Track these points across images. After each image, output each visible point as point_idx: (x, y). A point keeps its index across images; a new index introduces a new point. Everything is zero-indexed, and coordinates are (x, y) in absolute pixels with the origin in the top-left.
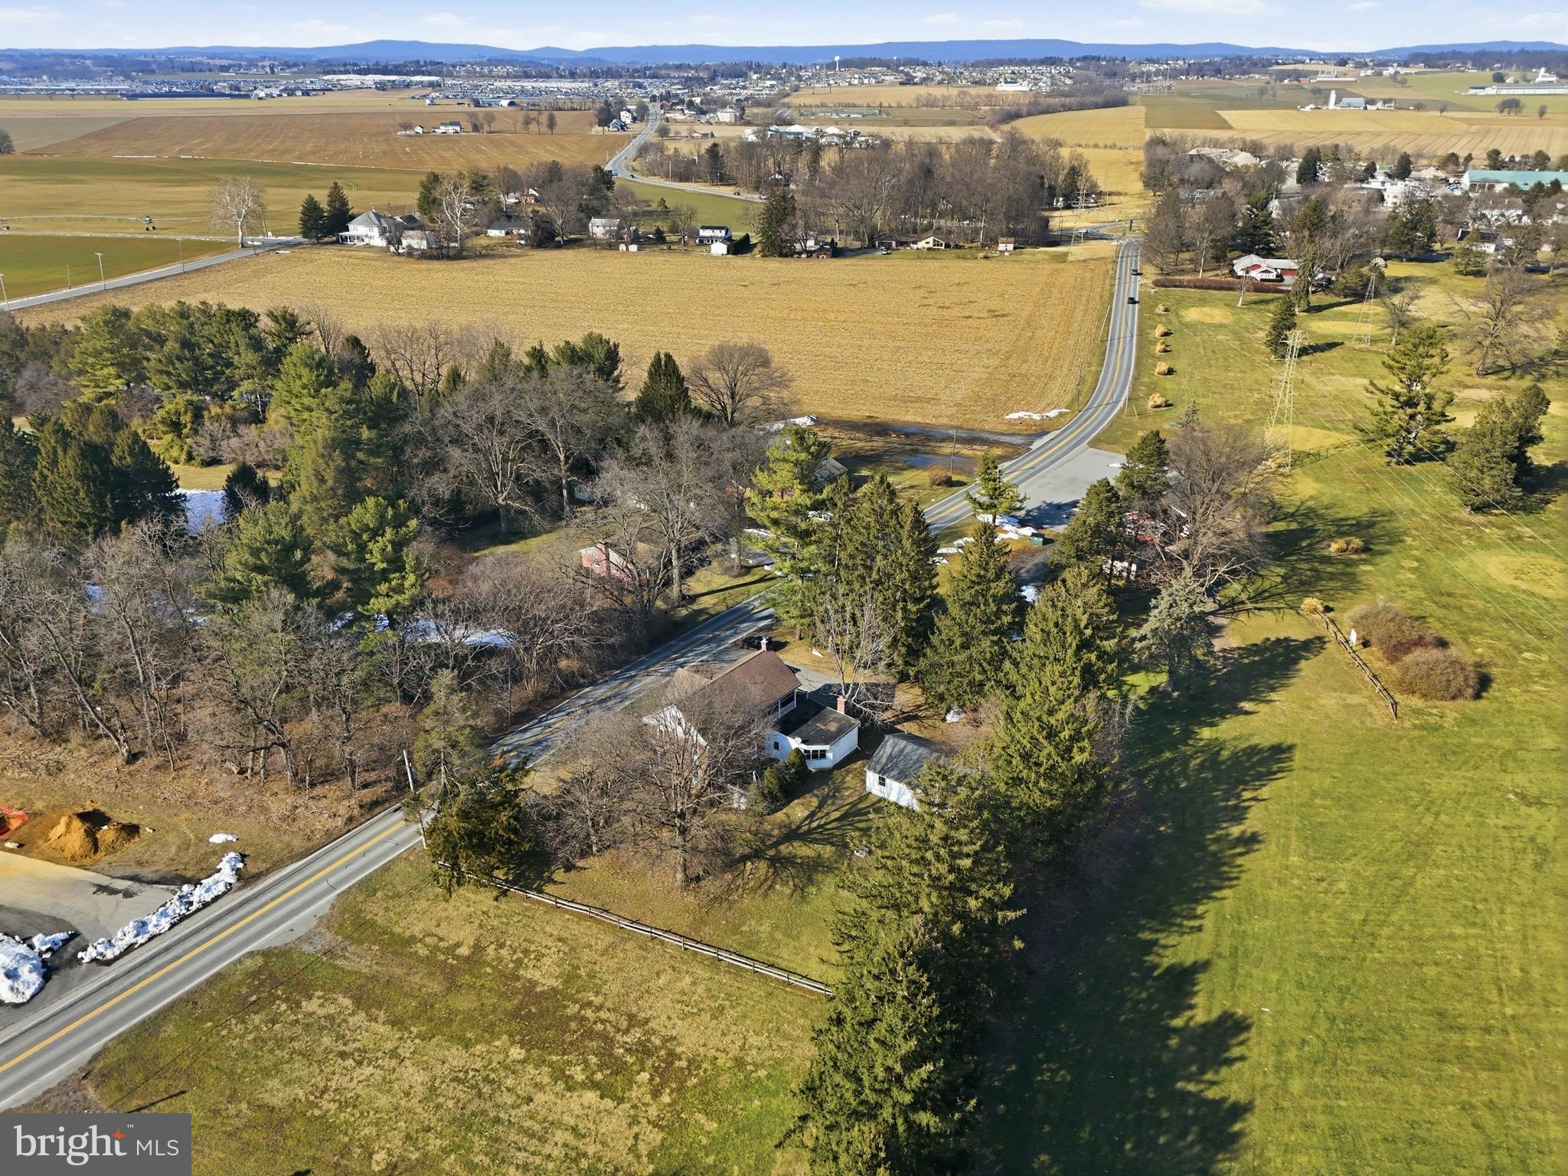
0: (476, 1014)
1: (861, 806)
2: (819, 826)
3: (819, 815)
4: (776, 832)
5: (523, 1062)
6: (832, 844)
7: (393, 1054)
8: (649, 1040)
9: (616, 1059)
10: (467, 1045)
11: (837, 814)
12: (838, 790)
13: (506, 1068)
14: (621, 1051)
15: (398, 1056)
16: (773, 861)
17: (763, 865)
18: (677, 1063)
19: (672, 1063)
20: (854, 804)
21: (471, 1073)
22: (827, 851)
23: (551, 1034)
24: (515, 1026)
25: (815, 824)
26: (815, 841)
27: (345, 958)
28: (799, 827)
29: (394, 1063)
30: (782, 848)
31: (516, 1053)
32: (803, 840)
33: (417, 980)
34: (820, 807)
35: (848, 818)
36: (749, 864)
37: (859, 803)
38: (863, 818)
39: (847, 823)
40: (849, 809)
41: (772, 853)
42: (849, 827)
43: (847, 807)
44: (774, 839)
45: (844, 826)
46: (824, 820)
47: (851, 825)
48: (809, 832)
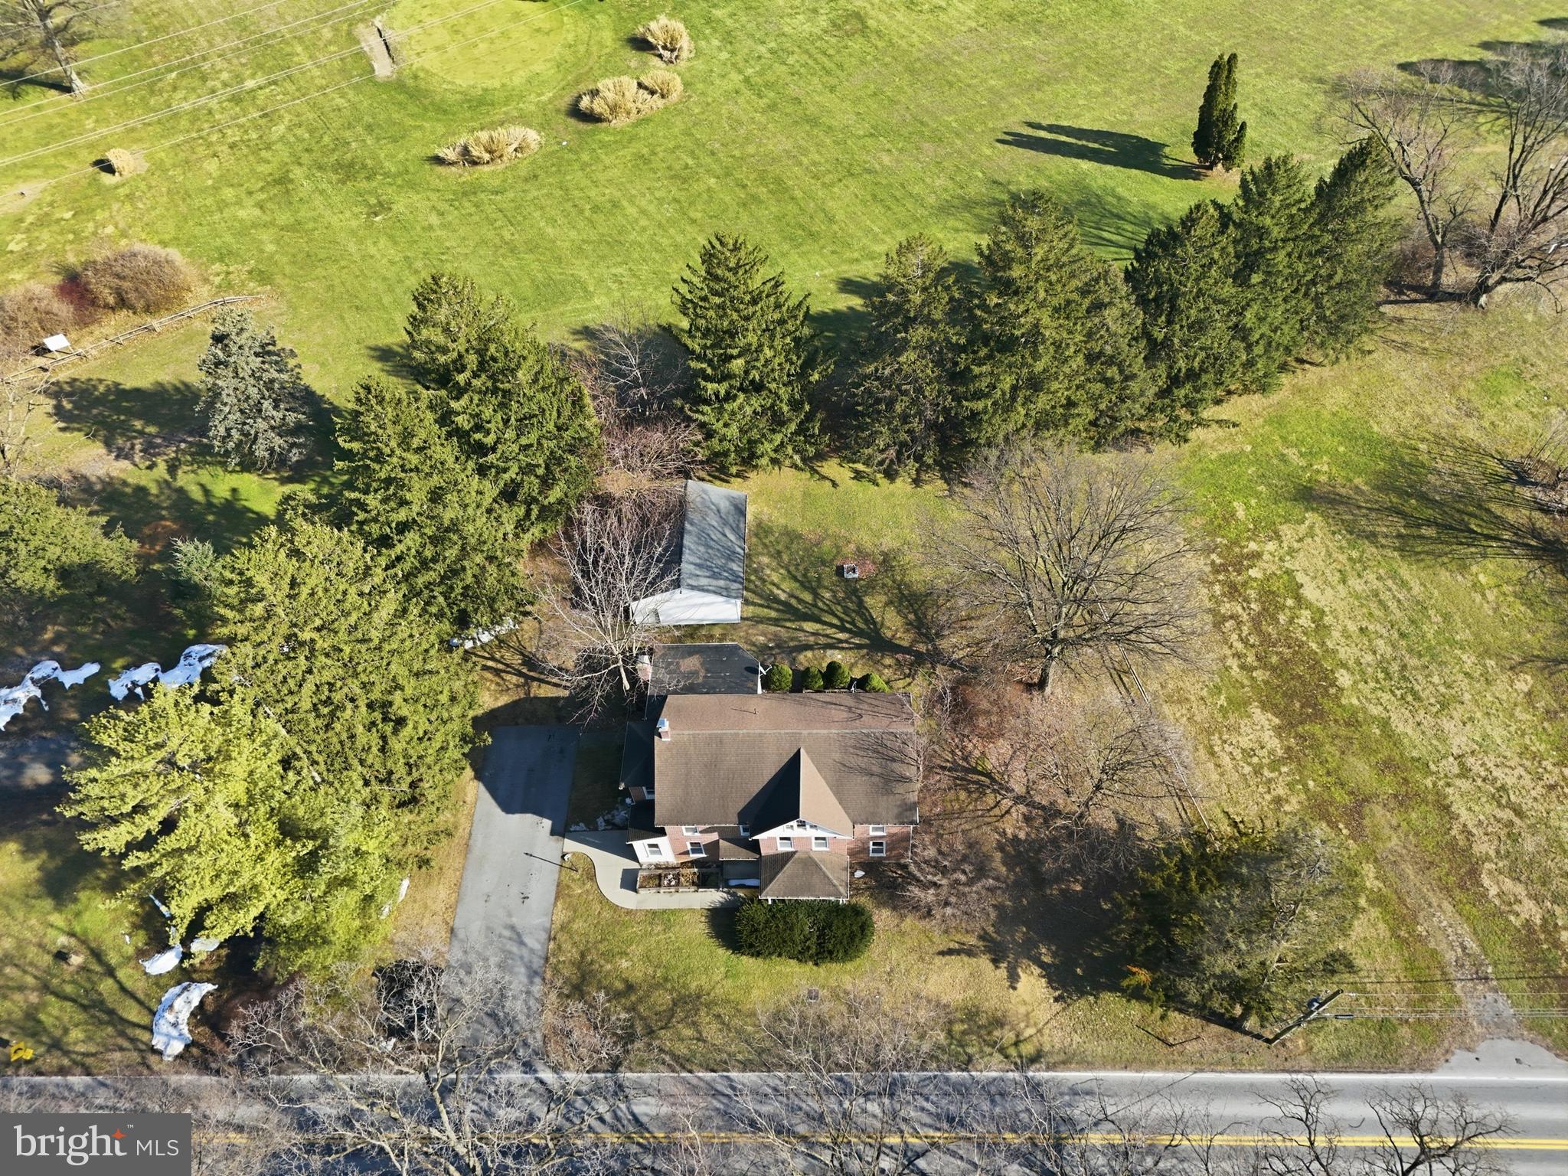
0: (1356, 746)
1: (773, 614)
2: (842, 629)
3: (822, 640)
4: (888, 661)
5: (1343, 665)
6: (861, 604)
7: (1465, 772)
8: (1224, 595)
9: (1263, 603)
10: (1385, 724)
11: (809, 626)
13: (1363, 672)
14: (1253, 606)
15: (1462, 765)
16: (932, 639)
17: (944, 644)
18: (1218, 561)
19: (1221, 565)
20: (776, 622)
21: (1398, 693)
22: (874, 603)
23: (1300, 670)
24: (1327, 704)
25: (841, 636)
26: (870, 620)
27: (1464, 948)
28: (859, 647)
29: (1470, 761)
30: (905, 644)
31: (1344, 679)
32: (877, 631)
33: (1395, 840)
34: (808, 647)
35: (805, 614)
36: (955, 656)
37: (769, 619)
38: (793, 602)
39: (816, 611)
40: (789, 620)
41: (922, 648)
42: (820, 604)
43: (788, 624)
44: (899, 656)
45: (822, 610)
46: (830, 631)
47: (815, 606)
48: (859, 633)
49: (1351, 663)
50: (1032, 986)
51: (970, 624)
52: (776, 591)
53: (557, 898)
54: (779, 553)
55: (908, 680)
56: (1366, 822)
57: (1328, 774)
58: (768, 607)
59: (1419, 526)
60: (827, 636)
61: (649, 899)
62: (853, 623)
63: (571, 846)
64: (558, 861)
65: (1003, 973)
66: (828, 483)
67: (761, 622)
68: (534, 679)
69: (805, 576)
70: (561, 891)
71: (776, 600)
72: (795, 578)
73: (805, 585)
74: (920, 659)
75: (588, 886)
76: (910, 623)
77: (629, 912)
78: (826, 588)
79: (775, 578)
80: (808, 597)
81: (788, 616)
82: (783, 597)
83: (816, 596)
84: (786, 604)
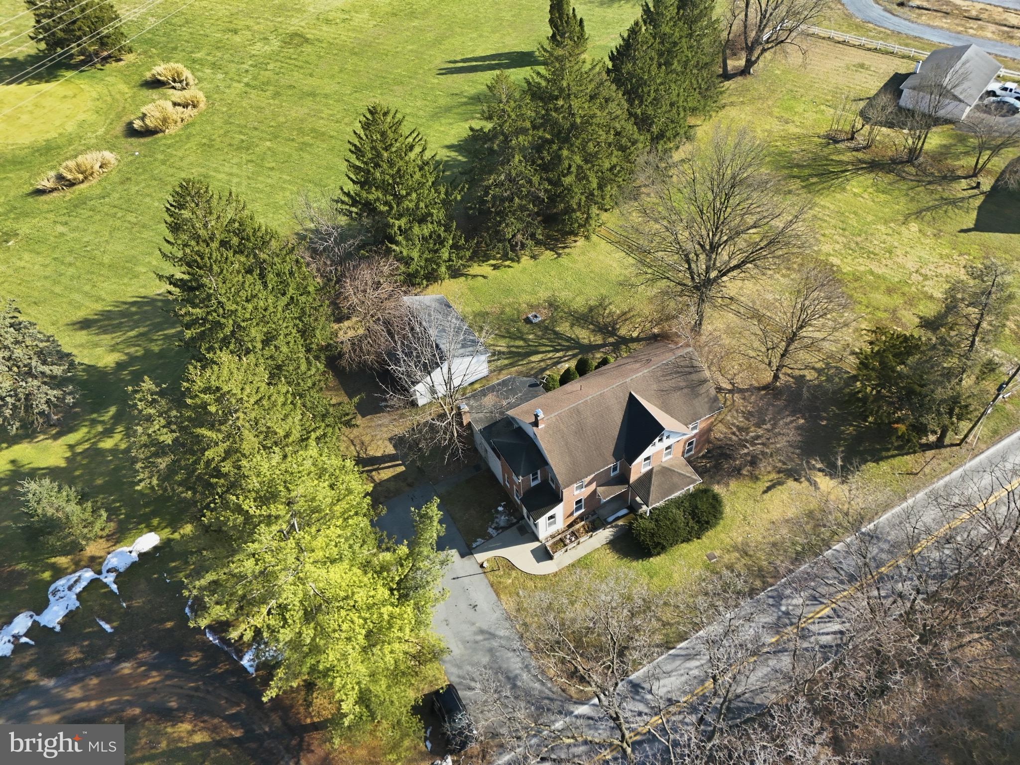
0: (868, 289)
1: (506, 362)
2: (557, 351)
3: (549, 362)
5: (829, 255)
6: (556, 333)
7: (926, 278)
11: (535, 358)
15: (921, 274)
16: (613, 333)
17: (623, 332)
20: (512, 365)
21: (865, 256)
22: (564, 328)
24: (838, 276)
25: (558, 355)
26: (569, 339)
29: (923, 271)
30: (600, 342)
32: (578, 343)
34: (544, 369)
35: (527, 353)
36: (634, 336)
37: (506, 365)
38: (513, 349)
39: (532, 348)
40: (519, 360)
41: (611, 340)
42: (531, 343)
43: (521, 363)
44: (603, 350)
45: (535, 346)
46: (550, 355)
47: (529, 345)
48: (568, 349)
49: (832, 252)
50: (825, 483)
51: (628, 316)
52: (498, 348)
53: (498, 594)
54: (481, 327)
56: (904, 320)
57: (867, 307)
58: (502, 359)
59: (808, 179)
60: (550, 358)
61: (562, 559)
62: (560, 345)
63: (481, 557)
64: (480, 570)
65: (806, 484)
66: (480, 278)
67: (502, 369)
68: (371, 471)
69: (508, 333)
70: (496, 588)
71: (503, 353)
72: (503, 337)
73: (513, 337)
74: (616, 346)
75: (514, 574)
76: (594, 331)
77: (555, 575)
78: (527, 333)
79: (491, 341)
80: (520, 343)
81: (516, 359)
82: (504, 349)
83: (525, 340)
84: (510, 352)
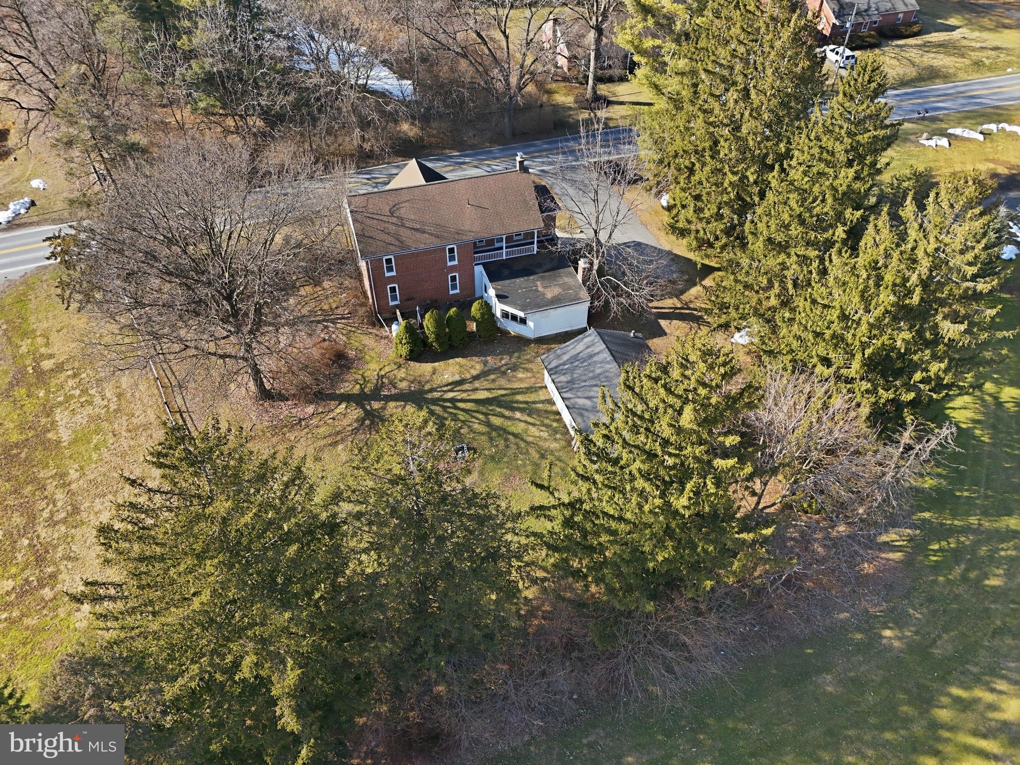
1: (520, 398)
2: (453, 401)
3: (466, 386)
4: (403, 385)
11: (482, 395)
12: (514, 368)
16: (367, 415)
17: (355, 413)
20: (514, 392)
25: (450, 395)
28: (432, 390)
30: (392, 404)
32: (421, 407)
34: (476, 378)
35: (491, 405)
36: (343, 406)
37: (522, 393)
38: (507, 413)
39: (484, 410)
40: (502, 396)
41: (376, 405)
42: (481, 417)
43: (503, 392)
44: (393, 391)
45: (477, 412)
46: (464, 396)
47: (486, 414)
48: (435, 401)
51: (333, 438)
52: (529, 419)
54: (543, 456)
55: (383, 373)
58: (527, 403)
67: (527, 389)
69: (506, 440)
71: (521, 410)
72: (516, 436)
73: (502, 431)
74: (375, 395)
78: (483, 434)
79: (533, 430)
80: (496, 421)
82: (518, 415)
83: (488, 424)
84: (513, 409)
